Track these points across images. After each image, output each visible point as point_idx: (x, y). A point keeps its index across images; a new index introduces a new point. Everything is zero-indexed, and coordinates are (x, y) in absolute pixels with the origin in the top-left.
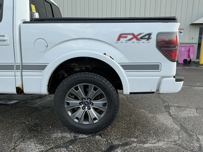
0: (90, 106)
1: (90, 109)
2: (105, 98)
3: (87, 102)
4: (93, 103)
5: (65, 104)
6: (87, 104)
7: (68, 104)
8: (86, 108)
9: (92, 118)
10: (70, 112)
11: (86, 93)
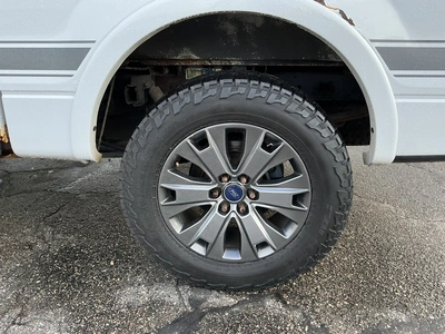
0: (247, 201)
1: (246, 212)
2: (304, 175)
3: (237, 189)
4: (257, 193)
5: (161, 194)
6: (234, 194)
7: (171, 194)
8: (234, 207)
9: (255, 242)
10: (179, 220)
11: (234, 156)
